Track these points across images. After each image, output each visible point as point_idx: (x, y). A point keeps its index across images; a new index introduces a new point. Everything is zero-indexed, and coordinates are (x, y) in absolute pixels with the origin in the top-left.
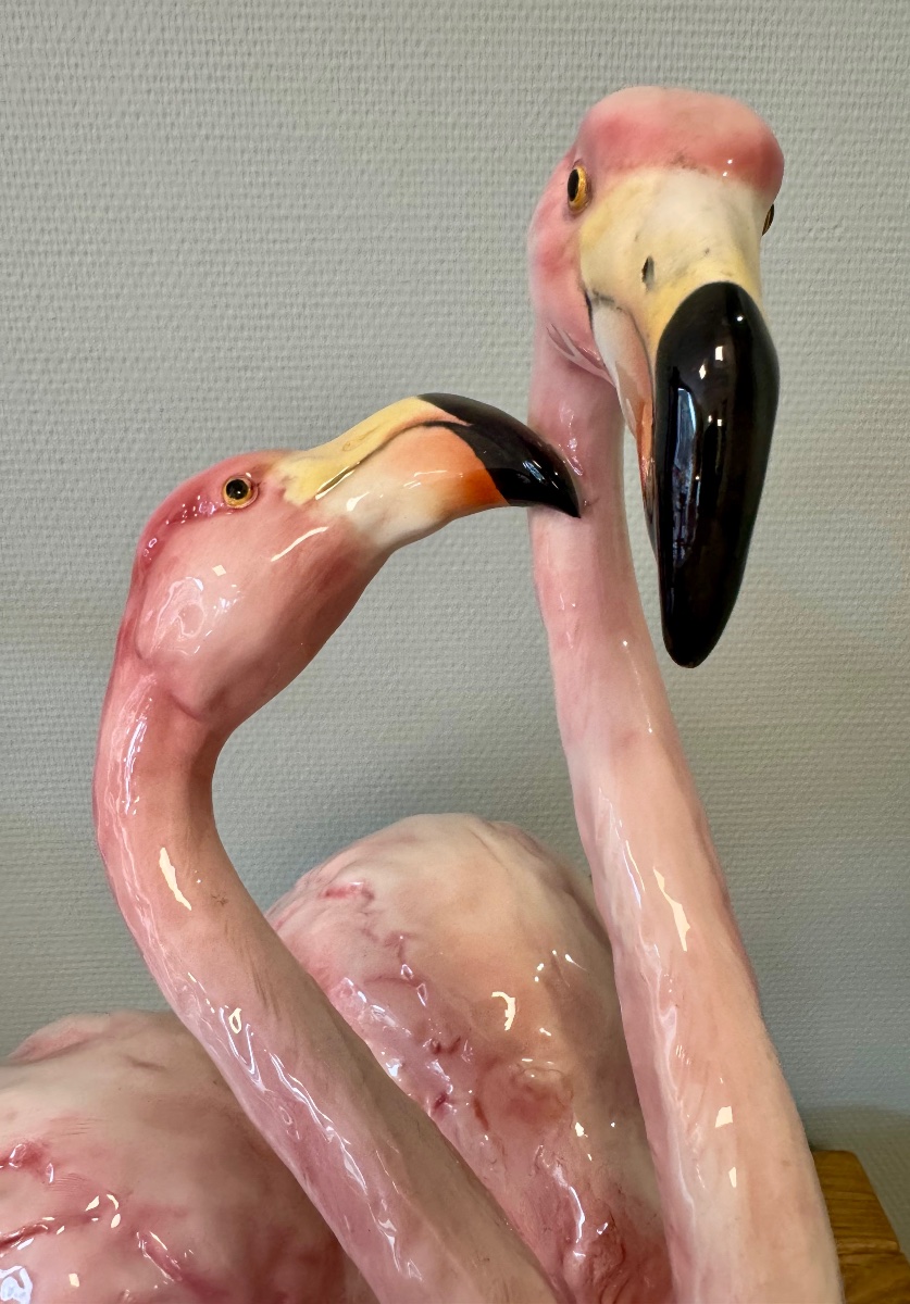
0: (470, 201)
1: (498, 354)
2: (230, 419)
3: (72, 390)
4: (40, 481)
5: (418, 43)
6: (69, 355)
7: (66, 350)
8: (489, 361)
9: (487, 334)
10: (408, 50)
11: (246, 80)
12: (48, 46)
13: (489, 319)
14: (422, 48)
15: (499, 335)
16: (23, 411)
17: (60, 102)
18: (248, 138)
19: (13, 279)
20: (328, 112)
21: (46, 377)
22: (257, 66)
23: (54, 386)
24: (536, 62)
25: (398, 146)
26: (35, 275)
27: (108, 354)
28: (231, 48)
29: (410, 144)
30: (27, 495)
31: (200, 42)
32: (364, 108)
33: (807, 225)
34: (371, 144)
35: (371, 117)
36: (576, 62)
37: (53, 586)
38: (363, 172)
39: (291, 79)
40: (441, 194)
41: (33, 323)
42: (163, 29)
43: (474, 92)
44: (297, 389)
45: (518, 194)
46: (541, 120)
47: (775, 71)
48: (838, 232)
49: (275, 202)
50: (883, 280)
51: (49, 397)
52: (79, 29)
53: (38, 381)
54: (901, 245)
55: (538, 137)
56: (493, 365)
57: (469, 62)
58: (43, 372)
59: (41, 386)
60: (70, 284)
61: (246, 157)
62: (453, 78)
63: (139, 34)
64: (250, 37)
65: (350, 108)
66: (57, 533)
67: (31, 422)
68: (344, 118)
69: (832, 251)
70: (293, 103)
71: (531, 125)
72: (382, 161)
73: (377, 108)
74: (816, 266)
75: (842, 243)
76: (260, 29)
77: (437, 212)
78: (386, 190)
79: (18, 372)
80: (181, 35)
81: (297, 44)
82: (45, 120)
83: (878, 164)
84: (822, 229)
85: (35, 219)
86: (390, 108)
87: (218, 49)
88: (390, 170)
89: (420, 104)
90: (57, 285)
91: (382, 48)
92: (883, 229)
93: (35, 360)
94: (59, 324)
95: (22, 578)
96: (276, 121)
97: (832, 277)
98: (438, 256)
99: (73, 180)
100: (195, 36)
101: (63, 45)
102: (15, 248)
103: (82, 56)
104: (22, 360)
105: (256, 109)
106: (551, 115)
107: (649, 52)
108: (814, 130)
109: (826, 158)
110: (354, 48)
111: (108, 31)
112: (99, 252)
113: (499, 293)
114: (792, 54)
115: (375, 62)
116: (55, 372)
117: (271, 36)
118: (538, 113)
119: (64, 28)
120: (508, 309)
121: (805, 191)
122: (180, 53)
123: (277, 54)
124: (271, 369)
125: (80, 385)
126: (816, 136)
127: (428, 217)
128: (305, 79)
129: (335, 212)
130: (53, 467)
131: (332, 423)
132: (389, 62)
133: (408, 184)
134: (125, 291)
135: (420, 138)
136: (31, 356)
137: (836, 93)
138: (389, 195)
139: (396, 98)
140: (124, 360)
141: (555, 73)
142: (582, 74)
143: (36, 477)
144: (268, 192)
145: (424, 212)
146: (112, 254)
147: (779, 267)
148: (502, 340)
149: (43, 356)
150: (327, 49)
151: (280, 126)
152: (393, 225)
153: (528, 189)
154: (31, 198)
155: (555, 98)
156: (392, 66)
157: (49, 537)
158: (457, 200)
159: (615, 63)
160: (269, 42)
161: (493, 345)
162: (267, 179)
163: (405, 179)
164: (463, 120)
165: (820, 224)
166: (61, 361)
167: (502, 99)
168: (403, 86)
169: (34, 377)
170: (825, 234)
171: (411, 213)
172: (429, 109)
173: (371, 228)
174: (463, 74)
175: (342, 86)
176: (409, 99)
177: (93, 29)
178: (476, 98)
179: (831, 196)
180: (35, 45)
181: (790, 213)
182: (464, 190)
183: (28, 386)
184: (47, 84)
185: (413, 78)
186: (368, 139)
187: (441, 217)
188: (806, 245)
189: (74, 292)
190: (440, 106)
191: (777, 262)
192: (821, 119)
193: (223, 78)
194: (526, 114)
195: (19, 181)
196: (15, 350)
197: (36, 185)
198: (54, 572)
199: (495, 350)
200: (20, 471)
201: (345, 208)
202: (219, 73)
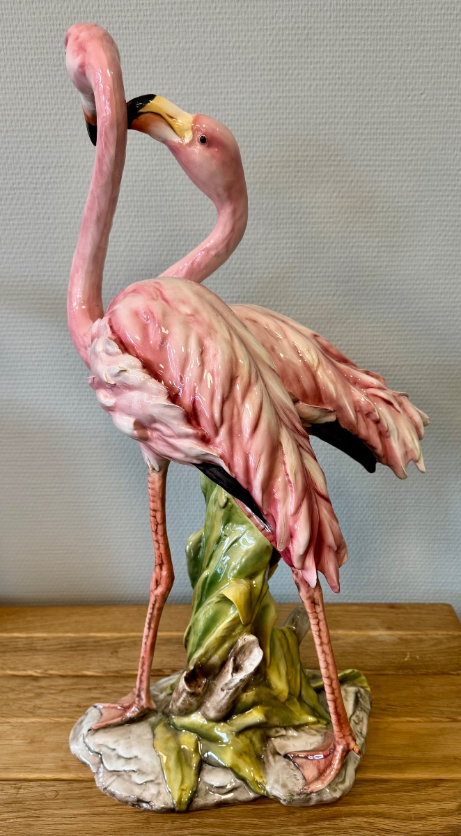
0: (241, 84)
1: (256, 162)
2: (128, 196)
3: (54, 182)
4: (39, 229)
5: (216, 7)
6: (54, 165)
7: (52, 163)
8: (252, 165)
9: (250, 152)
10: (211, 11)
11: (136, 28)
12: (48, 16)
13: (252, 144)
14: (217, 11)
15: (256, 152)
16: (32, 193)
17: (52, 42)
18: (137, 56)
19: (29, 128)
20: (174, 43)
21: (43, 176)
22: (141, 21)
23: (46, 180)
24: (271, 15)
25: (207, 58)
26: (39, 125)
27: (71, 164)
28: (129, 14)
29: (212, 58)
30: (32, 236)
31: (115, 11)
32: (190, 40)
33: (407, 93)
34: (194, 58)
35: (194, 45)
36: (290, 14)
37: (43, 283)
38: (190, 71)
39: (157, 27)
40: (227, 81)
41: (37, 149)
42: (99, 6)
43: (242, 31)
44: (159, 180)
45: (264, 80)
46: (274, 44)
47: (387, 16)
48: (423, 96)
49: (149, 87)
50: (447, 122)
51: (44, 186)
52: (61, 7)
53: (39, 178)
54: (456, 103)
55: (273, 52)
56: (254, 168)
57: (240, 16)
58: (41, 174)
59: (40, 181)
60: (55, 130)
61: (136, 66)
62: (232, 25)
63: (88, 9)
64: (138, 8)
65: (184, 40)
66: (46, 255)
67: (35, 199)
68: (181, 45)
69: (421, 106)
70: (158, 38)
71: (270, 46)
72: (199, 66)
73: (197, 40)
74: (412, 114)
75: (425, 102)
76: (143, 4)
77: (226, 90)
78: (201, 80)
79: (30, 174)
80: (107, 9)
81: (159, 10)
82: (45, 51)
83: (442, 61)
84: (415, 95)
85: (39, 98)
86: (203, 40)
87: (123, 14)
88: (203, 70)
89: (217, 37)
90: (49, 130)
91: (199, 11)
92: (446, 95)
93: (38, 167)
94: (49, 150)
95: (29, 279)
96: (150, 47)
97: (421, 120)
98: (226, 113)
99: (57, 79)
100: (113, 9)
101: (54, 15)
102: (30, 112)
103: (62, 20)
104: (32, 168)
105: (141, 42)
106: (279, 41)
107: (325, 9)
108: (408, 44)
109: (415, 59)
110: (186, 12)
111: (74, 8)
112: (68, 114)
113: (256, 130)
114: (395, 8)
115: (196, 18)
116: (47, 173)
117: (148, 7)
118: (273, 40)
119: (55, 7)
120: (260, 139)
121: (405, 75)
122: (106, 17)
123: (150, 15)
124: (147, 171)
125: (58, 180)
126: (409, 48)
127: (221, 93)
128: (163, 27)
129: (177, 91)
130: (45, 221)
131: (176, 199)
132: (202, 18)
133: (212, 77)
134: (80, 133)
135: (217, 54)
136: (36, 166)
137: (418, 26)
138: (203, 83)
139: (206, 35)
140: (79, 167)
141: (281, 20)
142: (294, 20)
143: (37, 226)
144: (146, 82)
145: (219, 91)
146: (74, 114)
147: (394, 115)
148: (258, 155)
149: (42, 165)
150: (173, 13)
151: (152, 50)
152: (205, 97)
153: (269, 78)
154: (38, 88)
155: (281, 32)
156: (204, 19)
157: (42, 257)
158: (235, 84)
159: (309, 14)
160: (147, 10)
161: (253, 157)
162: (145, 76)
163: (210, 74)
164: (237, 45)
165: (414, 93)
166: (50, 168)
167: (256, 33)
168: (209, 29)
169: (37, 176)
170: (416, 98)
171: (213, 91)
172: (221, 39)
173: (194, 99)
174: (237, 22)
175: (181, 30)
176: (212, 35)
177: (68, 7)
178: (243, 33)
179: (419, 78)
180: (42, 16)
181: (398, 87)
182: (238, 79)
183: (34, 181)
184: (47, 33)
185: (213, 25)
186: (193, 56)
187: (228, 93)
188: (407, 103)
189: (56, 134)
190: (226, 38)
191: (393, 112)
192: (412, 39)
193: (126, 28)
194: (267, 41)
195: (33, 80)
196: (29, 163)
197: (41, 82)
198: (44, 276)
199: (255, 160)
200: (30, 223)
201: (182, 89)
202: (124, 26)
